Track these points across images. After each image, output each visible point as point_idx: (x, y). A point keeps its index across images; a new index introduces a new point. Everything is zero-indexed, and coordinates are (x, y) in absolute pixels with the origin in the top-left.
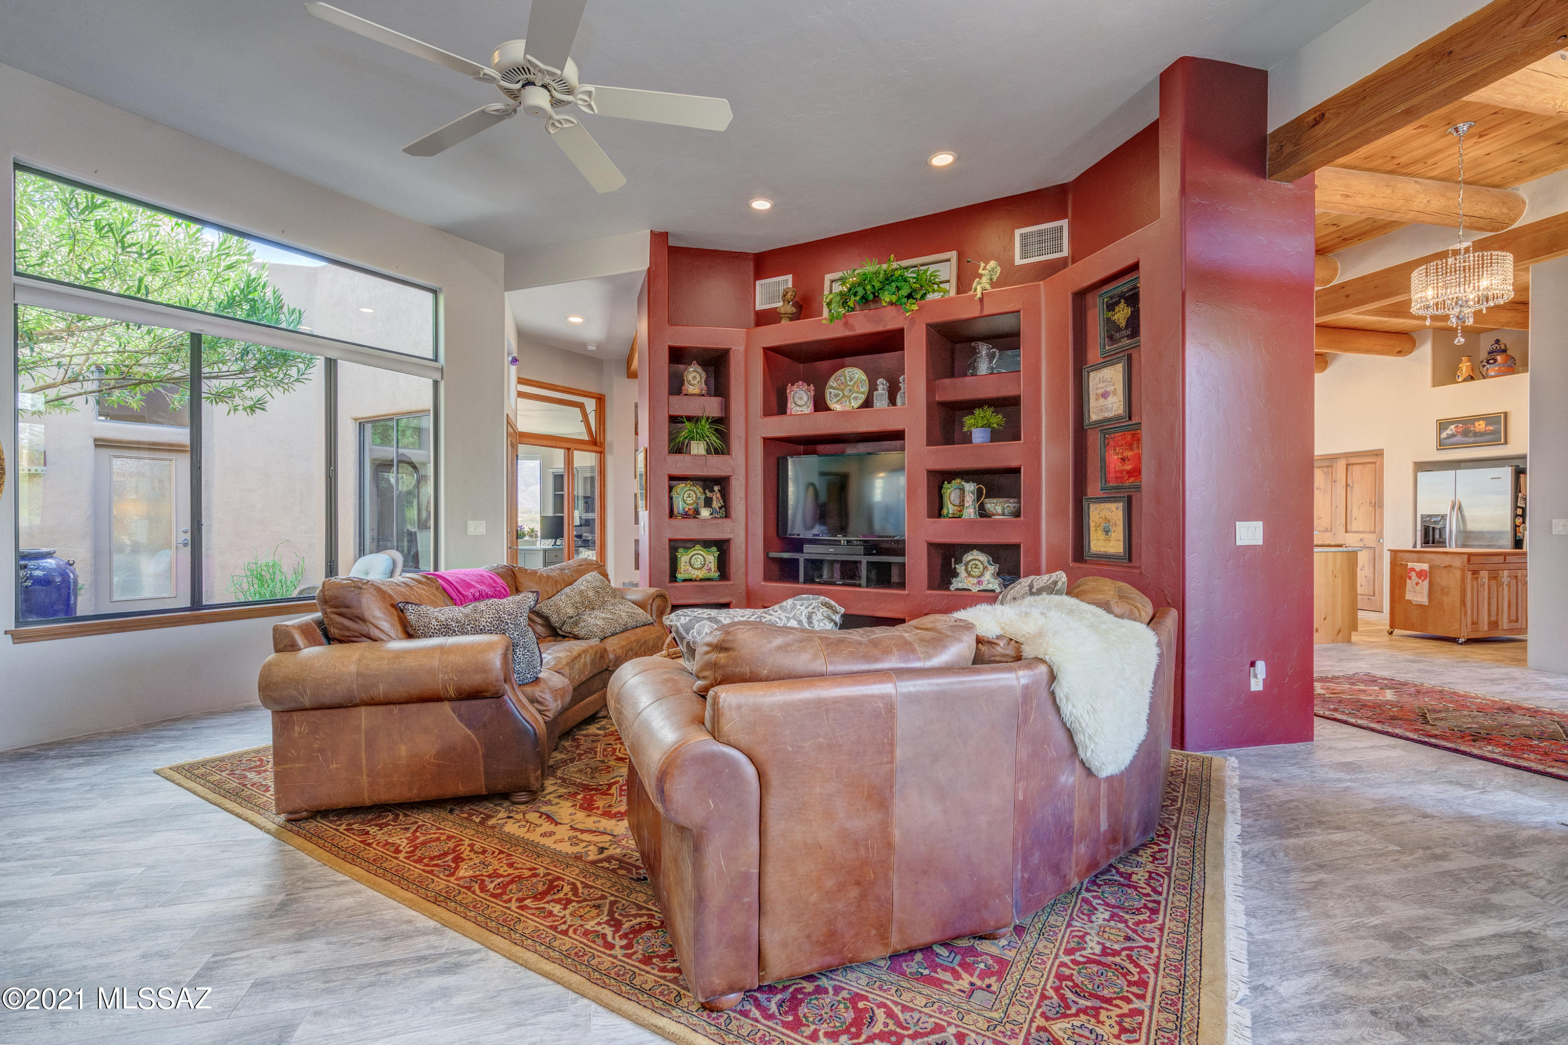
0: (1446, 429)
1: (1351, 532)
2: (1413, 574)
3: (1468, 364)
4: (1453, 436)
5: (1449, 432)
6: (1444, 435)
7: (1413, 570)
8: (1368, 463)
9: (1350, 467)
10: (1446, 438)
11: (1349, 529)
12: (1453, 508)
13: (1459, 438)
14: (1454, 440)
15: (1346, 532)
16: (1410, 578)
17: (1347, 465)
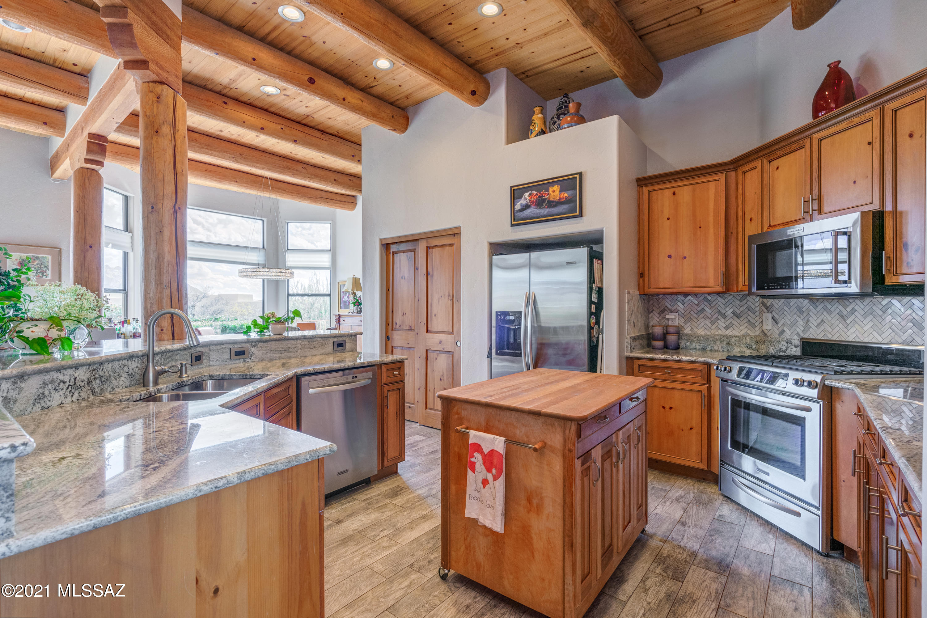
0: (520, 197)
1: (431, 332)
2: (478, 458)
3: (540, 116)
4: (527, 207)
5: (522, 202)
6: (518, 207)
7: (477, 448)
8: (446, 245)
9: (430, 251)
10: (521, 210)
11: (429, 329)
12: (528, 302)
13: (533, 211)
14: (528, 212)
15: (427, 331)
16: (473, 467)
17: (428, 248)
